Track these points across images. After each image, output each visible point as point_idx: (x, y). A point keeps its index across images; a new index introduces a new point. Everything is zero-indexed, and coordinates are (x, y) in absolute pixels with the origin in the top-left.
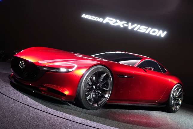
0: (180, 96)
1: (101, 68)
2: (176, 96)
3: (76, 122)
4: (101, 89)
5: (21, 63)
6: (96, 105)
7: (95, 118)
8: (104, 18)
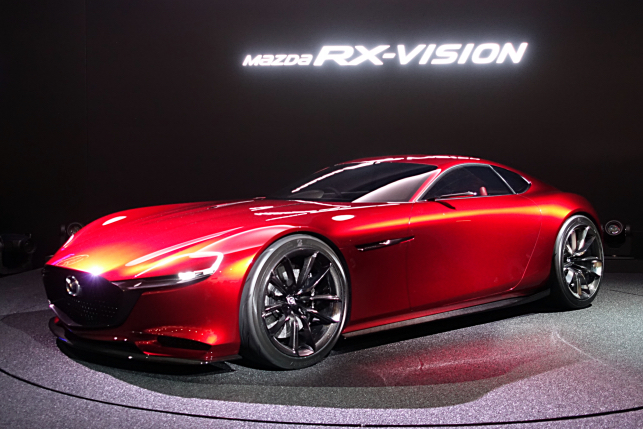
0: (591, 251)
1: (295, 242)
2: (579, 254)
3: (244, 420)
4: (315, 301)
5: (68, 281)
6: (309, 352)
7: (304, 392)
8: (314, 51)
